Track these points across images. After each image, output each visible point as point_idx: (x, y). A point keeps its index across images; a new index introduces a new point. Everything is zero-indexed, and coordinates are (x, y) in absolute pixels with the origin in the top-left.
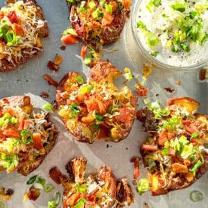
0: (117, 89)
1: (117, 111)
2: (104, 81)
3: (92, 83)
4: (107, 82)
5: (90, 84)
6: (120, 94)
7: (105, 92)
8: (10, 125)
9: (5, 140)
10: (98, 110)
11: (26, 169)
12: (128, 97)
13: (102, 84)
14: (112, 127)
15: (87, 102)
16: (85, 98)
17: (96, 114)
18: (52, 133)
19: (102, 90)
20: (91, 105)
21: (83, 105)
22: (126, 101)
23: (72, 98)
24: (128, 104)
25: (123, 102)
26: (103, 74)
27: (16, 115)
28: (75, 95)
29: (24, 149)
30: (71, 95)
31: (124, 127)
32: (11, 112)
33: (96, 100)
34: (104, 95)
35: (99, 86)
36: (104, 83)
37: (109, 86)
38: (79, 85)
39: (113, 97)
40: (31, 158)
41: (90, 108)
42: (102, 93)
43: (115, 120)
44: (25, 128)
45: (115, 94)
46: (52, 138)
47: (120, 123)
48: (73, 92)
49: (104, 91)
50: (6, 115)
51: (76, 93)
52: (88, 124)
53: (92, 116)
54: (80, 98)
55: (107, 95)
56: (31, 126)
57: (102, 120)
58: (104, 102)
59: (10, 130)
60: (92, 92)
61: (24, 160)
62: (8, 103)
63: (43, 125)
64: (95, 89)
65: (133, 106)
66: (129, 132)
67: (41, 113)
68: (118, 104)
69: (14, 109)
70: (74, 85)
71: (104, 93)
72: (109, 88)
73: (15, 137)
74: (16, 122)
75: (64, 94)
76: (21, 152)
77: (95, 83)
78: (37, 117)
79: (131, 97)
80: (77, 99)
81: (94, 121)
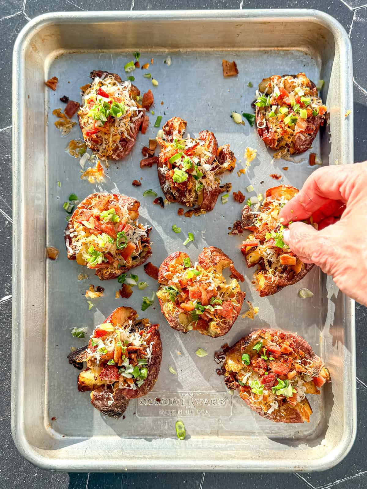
0: (225, 281)
1: (219, 304)
2: (212, 269)
3: (200, 269)
4: (215, 271)
5: (197, 269)
6: (227, 286)
7: (212, 281)
8: (112, 222)
9: (101, 234)
10: (201, 300)
11: (106, 273)
12: (235, 292)
13: (210, 272)
14: (211, 320)
15: (190, 288)
16: (190, 283)
17: (198, 303)
18: (146, 250)
19: (208, 279)
20: (194, 293)
21: (185, 290)
22: (232, 295)
23: (176, 280)
24: (234, 298)
25: (229, 296)
26: (213, 261)
27: (121, 215)
28: (178, 277)
29: (113, 252)
30: (175, 276)
31: (225, 323)
32: (117, 210)
33: (201, 288)
34: (209, 284)
35: (206, 273)
36: (212, 272)
37: (217, 275)
38: (185, 269)
39: (219, 288)
40: (115, 265)
41: (193, 295)
42: (207, 282)
43: (216, 314)
44: (124, 231)
45: (221, 285)
46: (144, 254)
47: (222, 318)
48: (178, 274)
49: (210, 280)
50: (112, 210)
51: (180, 275)
52: (186, 312)
53: (192, 304)
54: (184, 282)
55: (213, 285)
56: (130, 232)
57: (202, 311)
58: (208, 292)
59: (109, 226)
60: (198, 278)
61: (108, 263)
62: (118, 200)
63: (142, 237)
64: (201, 276)
65: (238, 302)
66: (229, 328)
67: (144, 225)
68: (223, 297)
69: (122, 208)
70: (180, 266)
71: (210, 283)
72: (217, 278)
73: (111, 236)
74: (118, 220)
75: (167, 273)
76: (109, 253)
77: (203, 270)
78: (139, 227)
79: (238, 292)
80: (180, 282)
81: (193, 310)
